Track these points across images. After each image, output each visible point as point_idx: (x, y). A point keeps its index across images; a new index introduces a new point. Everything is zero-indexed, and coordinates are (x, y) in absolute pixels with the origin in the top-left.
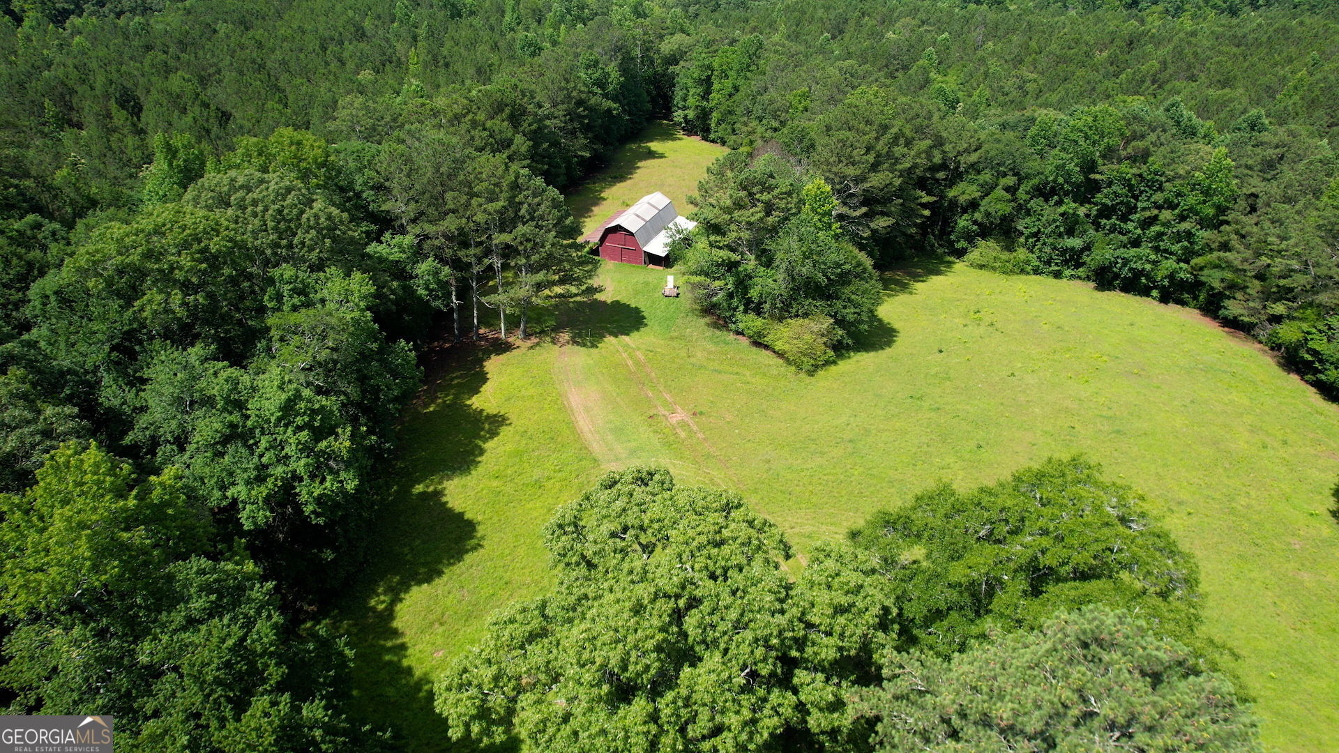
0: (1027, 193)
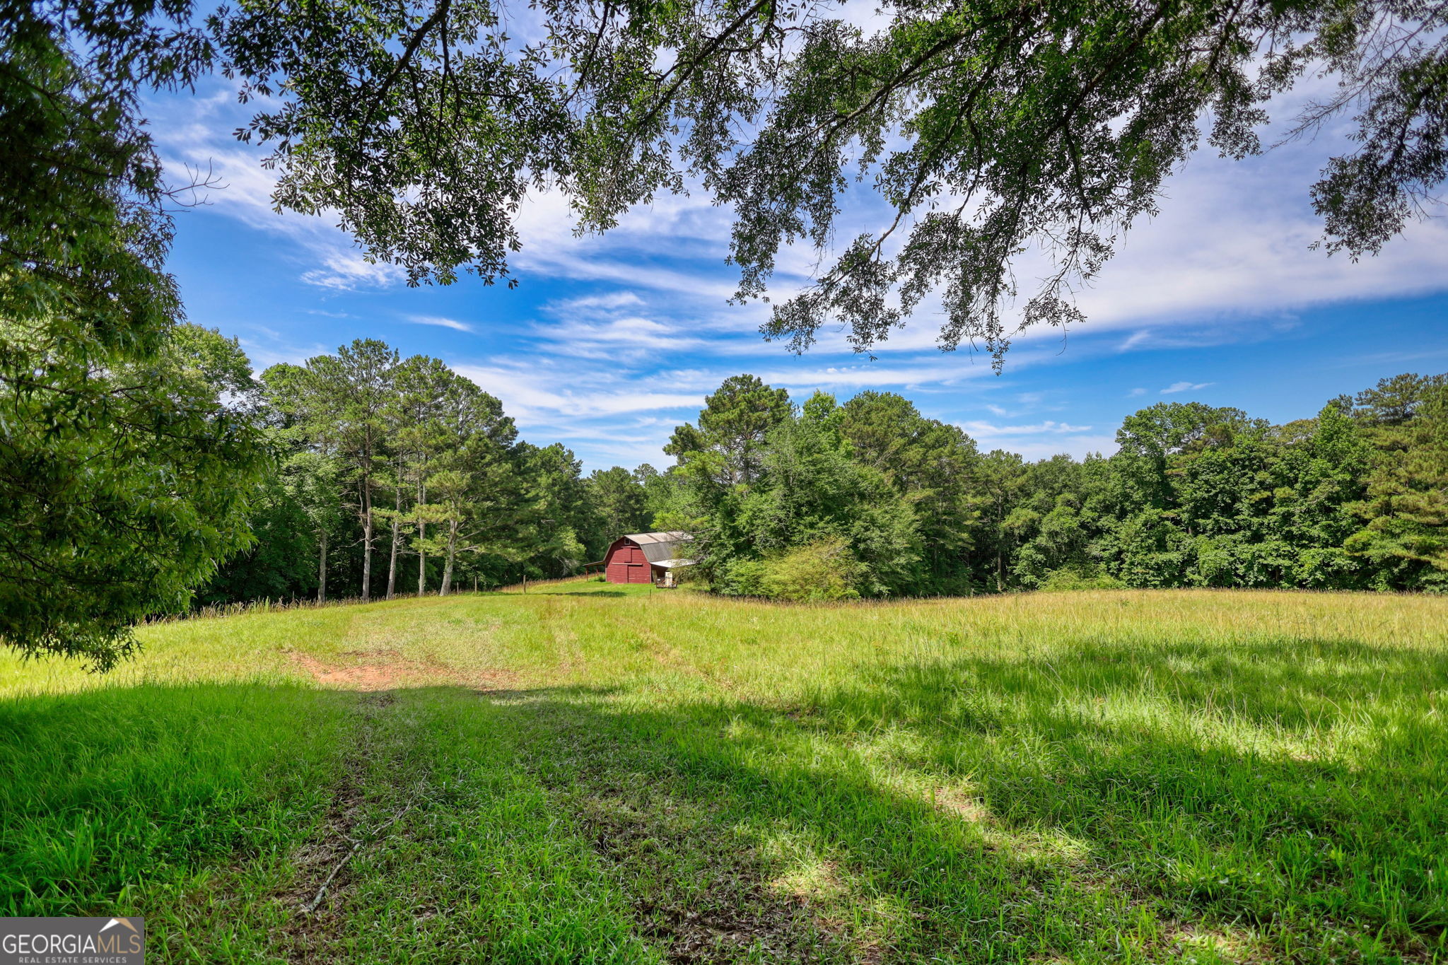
0: (1093, 509)
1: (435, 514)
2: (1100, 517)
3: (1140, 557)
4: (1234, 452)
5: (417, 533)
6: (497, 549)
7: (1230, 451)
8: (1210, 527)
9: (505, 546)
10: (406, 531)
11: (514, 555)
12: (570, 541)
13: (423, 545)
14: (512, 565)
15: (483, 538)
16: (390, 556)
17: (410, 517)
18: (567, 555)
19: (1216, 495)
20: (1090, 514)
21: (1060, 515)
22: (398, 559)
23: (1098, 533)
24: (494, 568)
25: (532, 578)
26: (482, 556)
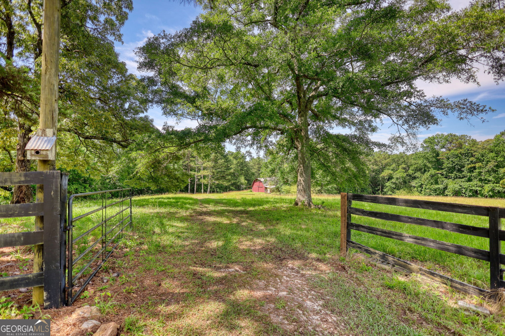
0: (413, 170)
1: (205, 173)
2: (415, 173)
3: (428, 186)
4: (462, 151)
5: (201, 178)
6: (221, 182)
7: (461, 150)
8: (453, 176)
9: (223, 181)
10: (199, 177)
11: (226, 184)
12: (242, 180)
13: (203, 181)
14: (226, 187)
15: (217, 179)
16: (194, 183)
17: (199, 174)
18: (242, 184)
19: (455, 165)
20: (411, 172)
21: (400, 172)
22: (197, 185)
23: (415, 178)
24: (221, 187)
25: (232, 190)
26: (218, 184)
